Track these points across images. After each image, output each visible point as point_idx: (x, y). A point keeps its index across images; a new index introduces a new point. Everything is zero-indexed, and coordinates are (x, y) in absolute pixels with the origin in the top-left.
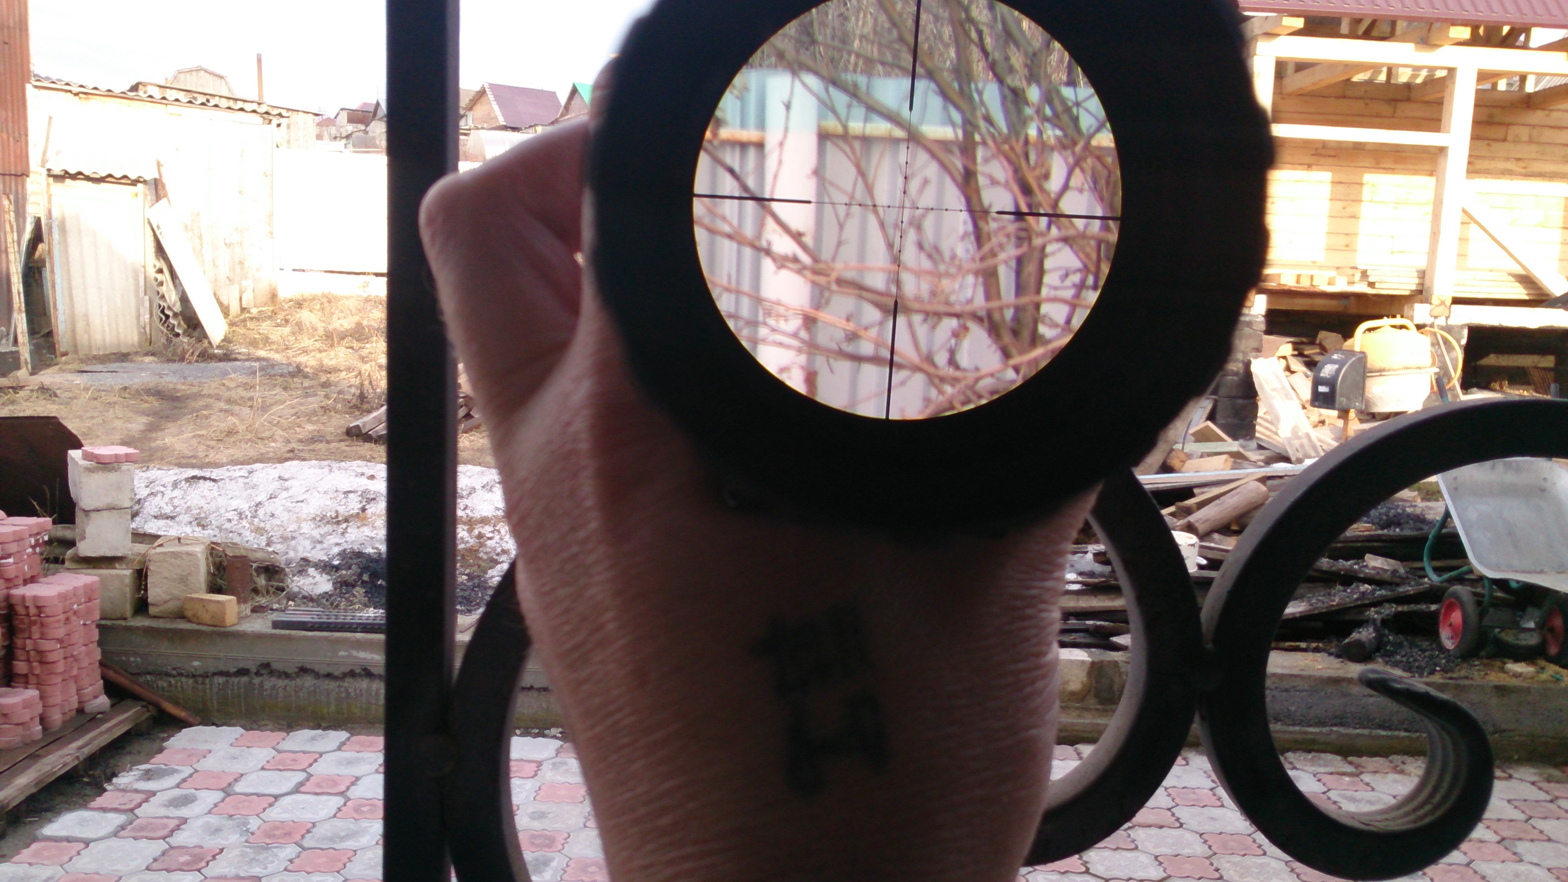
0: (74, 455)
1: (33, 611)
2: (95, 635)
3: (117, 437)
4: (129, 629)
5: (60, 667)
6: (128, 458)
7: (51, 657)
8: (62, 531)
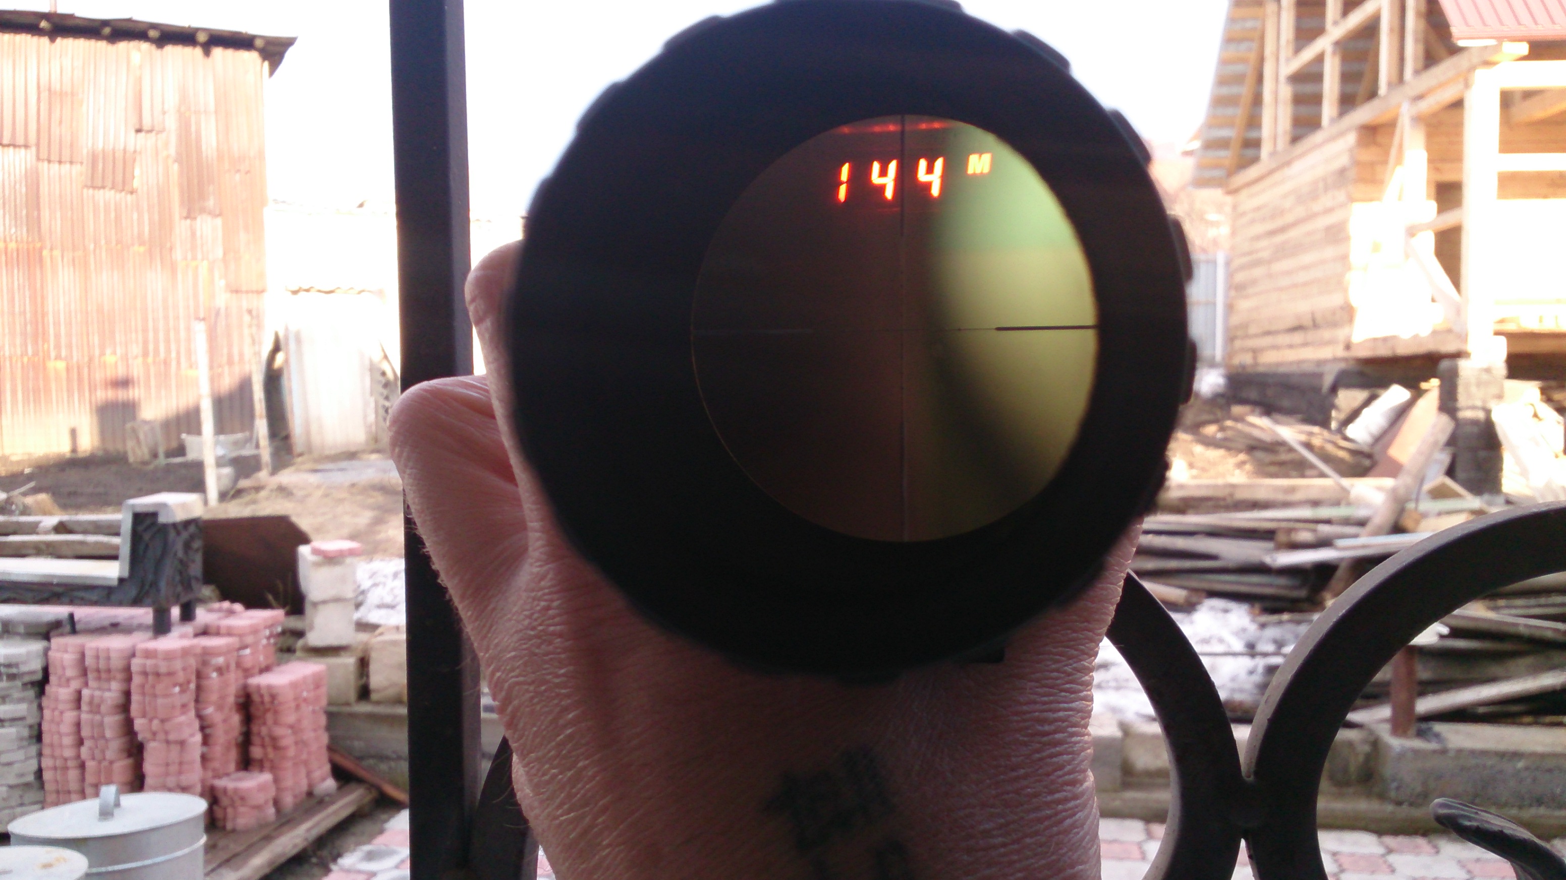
0: (304, 550)
1: (267, 699)
2: (323, 720)
3: (346, 531)
4: (353, 715)
5: (291, 752)
6: (352, 553)
7: (284, 742)
8: (294, 623)
